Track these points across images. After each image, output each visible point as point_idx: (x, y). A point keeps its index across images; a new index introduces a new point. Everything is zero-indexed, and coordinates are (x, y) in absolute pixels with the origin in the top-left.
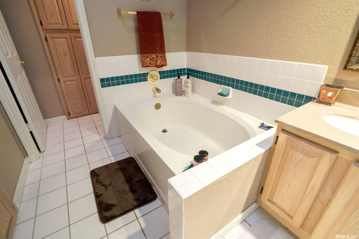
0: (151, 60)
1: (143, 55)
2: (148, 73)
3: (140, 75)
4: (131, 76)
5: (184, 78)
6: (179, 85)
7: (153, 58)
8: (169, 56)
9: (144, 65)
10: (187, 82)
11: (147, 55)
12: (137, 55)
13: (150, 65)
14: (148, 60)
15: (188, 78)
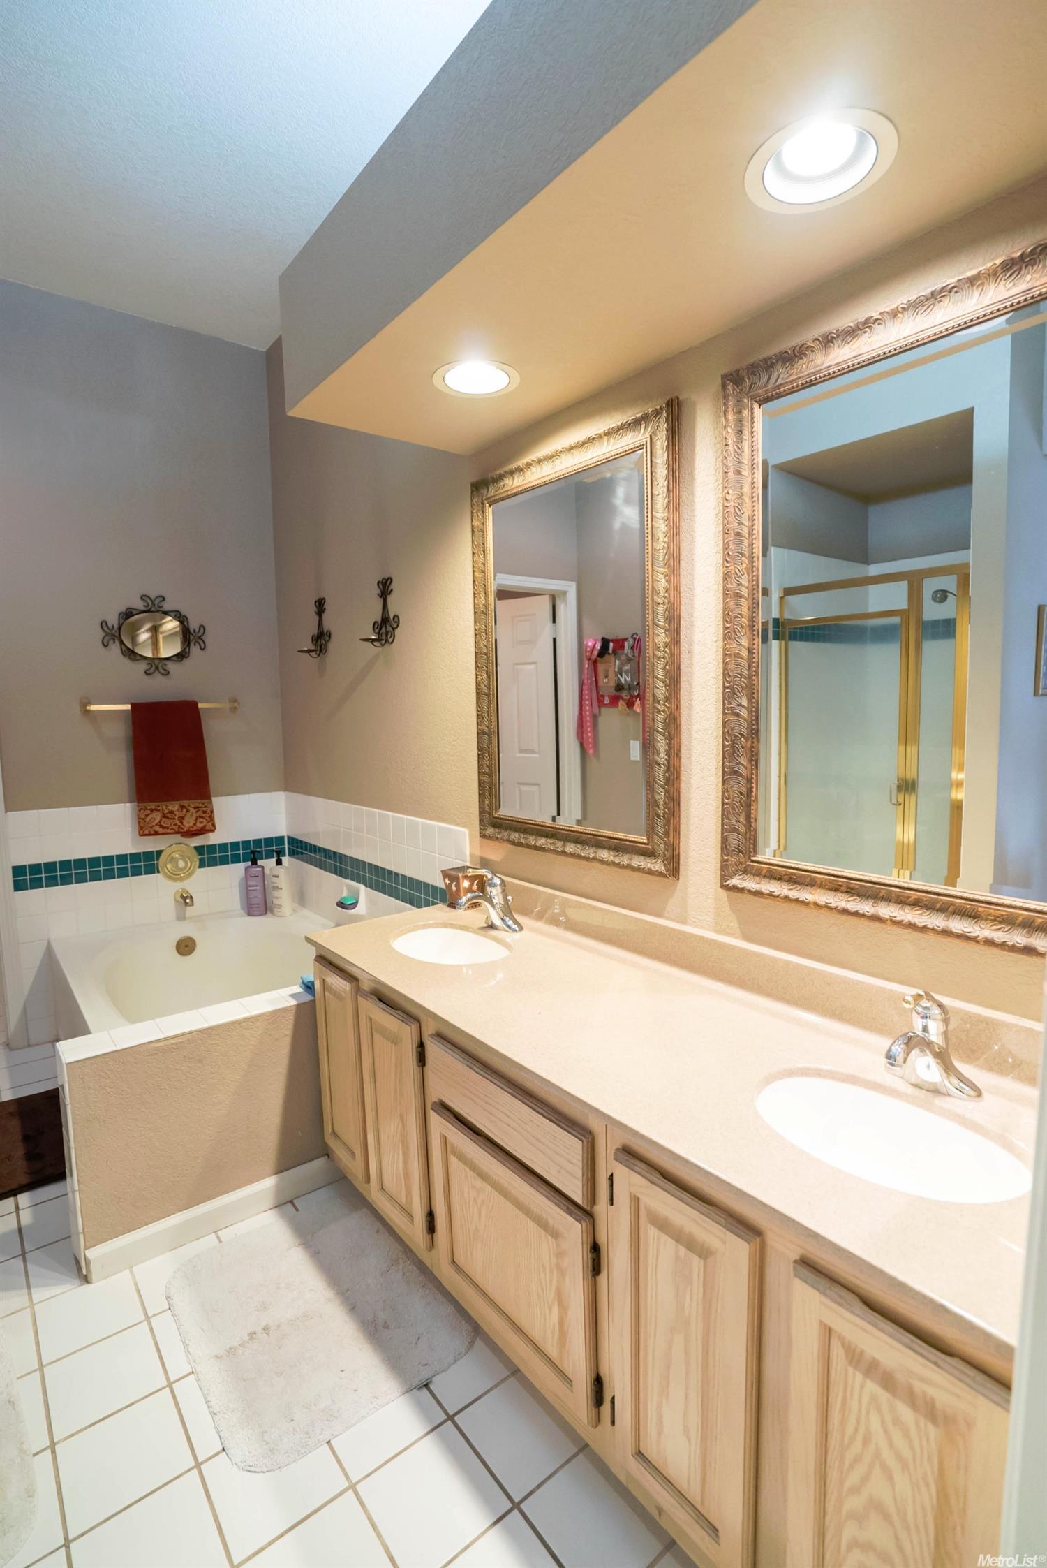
0: (164, 816)
1: (142, 805)
2: (159, 853)
3: (135, 857)
4: (108, 860)
5: (268, 864)
6: (253, 883)
7: (171, 812)
8: (222, 805)
9: (144, 830)
10: (274, 873)
11: (153, 805)
12: (128, 805)
13: (160, 830)
14: (157, 817)
15: (279, 862)
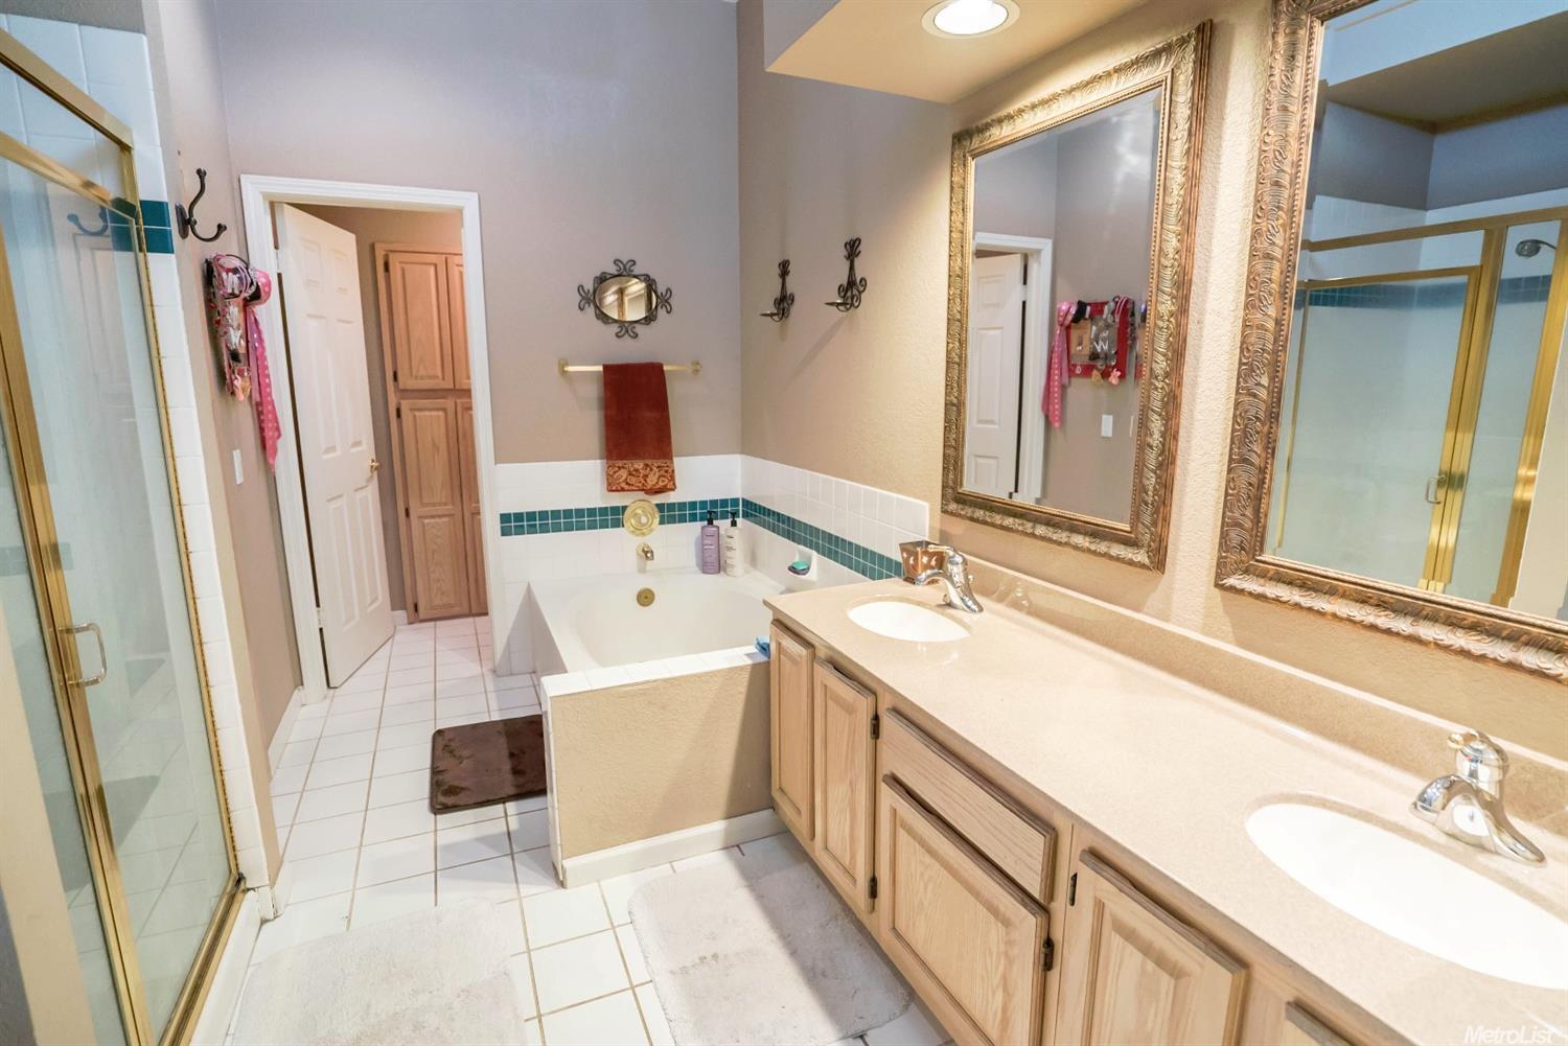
0: (630, 474)
1: (611, 463)
2: (624, 508)
3: (603, 511)
4: (580, 512)
5: (723, 524)
6: (709, 542)
7: (637, 470)
8: (682, 465)
9: (613, 487)
10: (730, 534)
11: (620, 463)
12: (598, 461)
13: (626, 487)
14: (624, 474)
15: (734, 524)
